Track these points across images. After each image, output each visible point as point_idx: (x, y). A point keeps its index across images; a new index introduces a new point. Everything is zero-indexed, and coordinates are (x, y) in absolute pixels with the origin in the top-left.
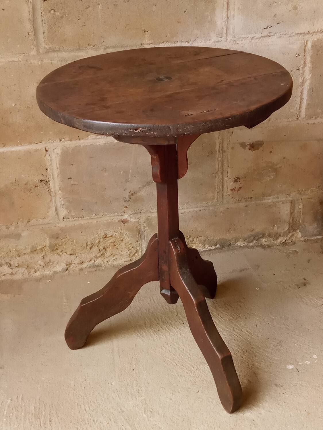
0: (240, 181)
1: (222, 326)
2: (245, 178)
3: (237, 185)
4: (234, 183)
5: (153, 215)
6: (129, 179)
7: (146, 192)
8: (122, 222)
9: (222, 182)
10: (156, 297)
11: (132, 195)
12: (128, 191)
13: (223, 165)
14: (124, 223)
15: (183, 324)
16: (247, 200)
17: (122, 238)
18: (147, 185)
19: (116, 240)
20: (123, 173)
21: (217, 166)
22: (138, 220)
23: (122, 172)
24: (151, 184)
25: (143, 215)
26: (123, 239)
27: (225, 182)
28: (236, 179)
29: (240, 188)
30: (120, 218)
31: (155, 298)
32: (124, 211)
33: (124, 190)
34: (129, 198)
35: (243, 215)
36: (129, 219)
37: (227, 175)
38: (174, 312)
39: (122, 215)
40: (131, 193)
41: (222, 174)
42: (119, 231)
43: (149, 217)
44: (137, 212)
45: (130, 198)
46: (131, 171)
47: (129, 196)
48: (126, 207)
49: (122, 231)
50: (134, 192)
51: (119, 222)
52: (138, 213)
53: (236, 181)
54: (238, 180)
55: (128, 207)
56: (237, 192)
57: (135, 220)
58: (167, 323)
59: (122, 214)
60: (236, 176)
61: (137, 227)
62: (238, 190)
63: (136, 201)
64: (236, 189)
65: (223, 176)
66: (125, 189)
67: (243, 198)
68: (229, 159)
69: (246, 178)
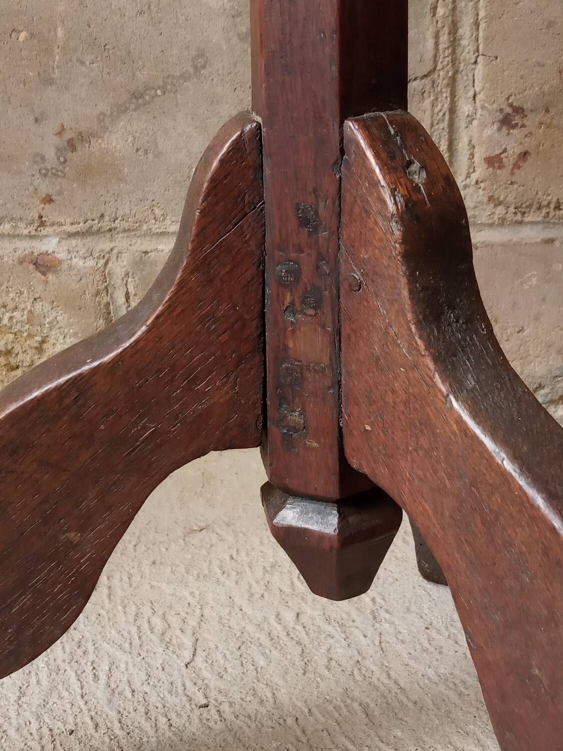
0: (527, 122)
1: (399, 734)
2: (547, 111)
3: (513, 143)
4: (499, 129)
5: (161, 247)
6: (56, 71)
7: (130, 139)
8: (31, 267)
9: (452, 125)
10: (125, 578)
11: (72, 146)
12: (51, 126)
13: (454, 42)
14: (42, 269)
15: (206, 706)
16: (552, 214)
17: (39, 338)
18: (133, 106)
19: (17, 348)
20: (26, 39)
21: (430, 44)
22: (102, 262)
23: (23, 36)
24: (149, 103)
25: (120, 242)
26: (43, 342)
27: (461, 123)
28: (509, 110)
29: (525, 155)
30: (24, 247)
31: (121, 580)
32: (41, 217)
33: (36, 120)
34: (58, 158)
35: (534, 281)
36: (62, 255)
37: (471, 93)
38: (180, 646)
39: (33, 233)
40: (68, 135)
41: (453, 83)
42: (22, 306)
43: (146, 253)
44: (95, 228)
45: (62, 159)
46: (60, 32)
47: (58, 150)
48: (48, 200)
49: (38, 306)
50: (80, 133)
51: (21, 262)
52: (99, 232)
53: (506, 122)
54: (517, 120)
55: (54, 197)
56: (512, 174)
57: (91, 263)
58: (129, 696)
59: (32, 229)
60: (508, 99)
61: (98, 293)
62: (517, 166)
63: (86, 174)
64: (509, 160)
65: (453, 95)
66: (43, 113)
67: (535, 206)
68: (482, 14)
69: (553, 111)
